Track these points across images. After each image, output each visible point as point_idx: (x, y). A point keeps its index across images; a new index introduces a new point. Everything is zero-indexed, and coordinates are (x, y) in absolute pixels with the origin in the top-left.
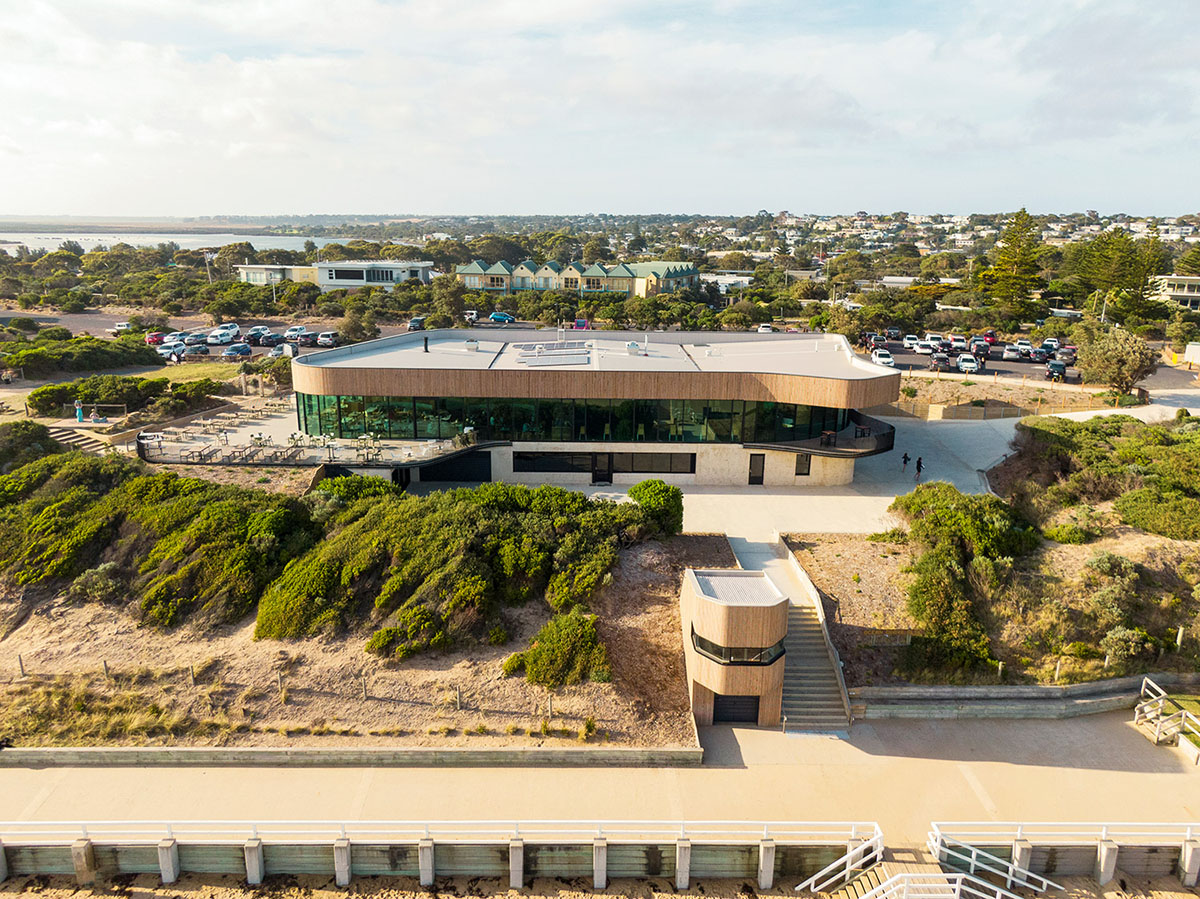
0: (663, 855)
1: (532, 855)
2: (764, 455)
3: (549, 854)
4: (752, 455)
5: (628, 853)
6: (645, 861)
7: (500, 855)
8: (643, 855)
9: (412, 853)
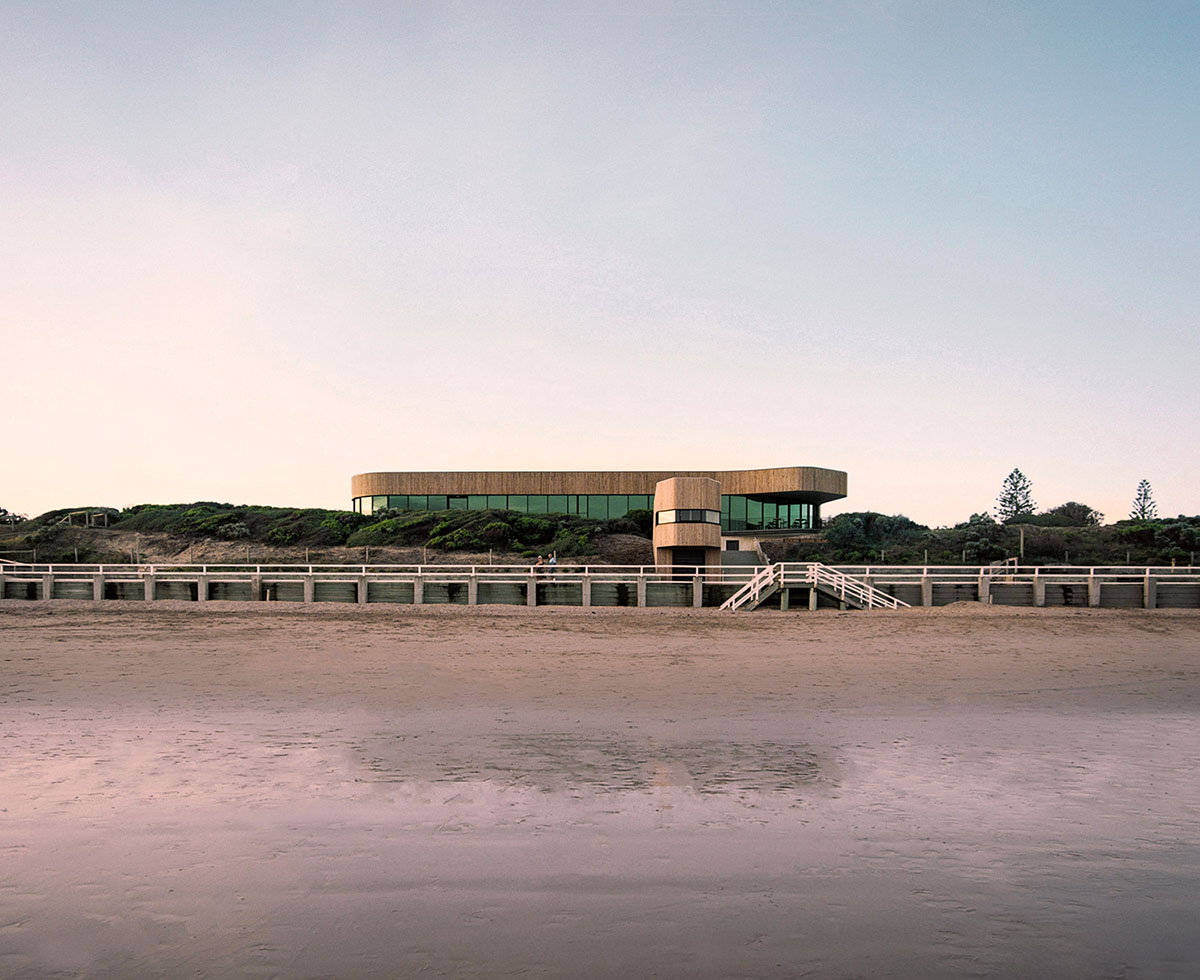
0: (629, 590)
1: (541, 590)
2: (737, 542)
3: (553, 590)
4: (728, 542)
5: (604, 589)
6: (616, 595)
7: (520, 590)
8: (615, 590)
9: (464, 589)
